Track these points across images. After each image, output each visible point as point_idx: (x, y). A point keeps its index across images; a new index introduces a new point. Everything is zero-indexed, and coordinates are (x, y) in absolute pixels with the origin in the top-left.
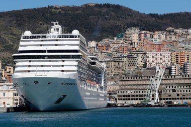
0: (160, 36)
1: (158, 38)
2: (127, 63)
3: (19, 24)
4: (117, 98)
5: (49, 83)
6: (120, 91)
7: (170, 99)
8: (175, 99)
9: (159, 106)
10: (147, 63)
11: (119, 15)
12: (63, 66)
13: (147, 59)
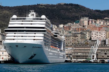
0: (100, 23)
1: (99, 23)
2: (80, 37)
3: (20, 14)
4: (72, 57)
5: (25, 47)
6: (74, 53)
7: (103, 58)
8: (106, 58)
9: (96, 62)
10: (92, 37)
11: (78, 10)
12: (34, 36)
13: (92, 35)
